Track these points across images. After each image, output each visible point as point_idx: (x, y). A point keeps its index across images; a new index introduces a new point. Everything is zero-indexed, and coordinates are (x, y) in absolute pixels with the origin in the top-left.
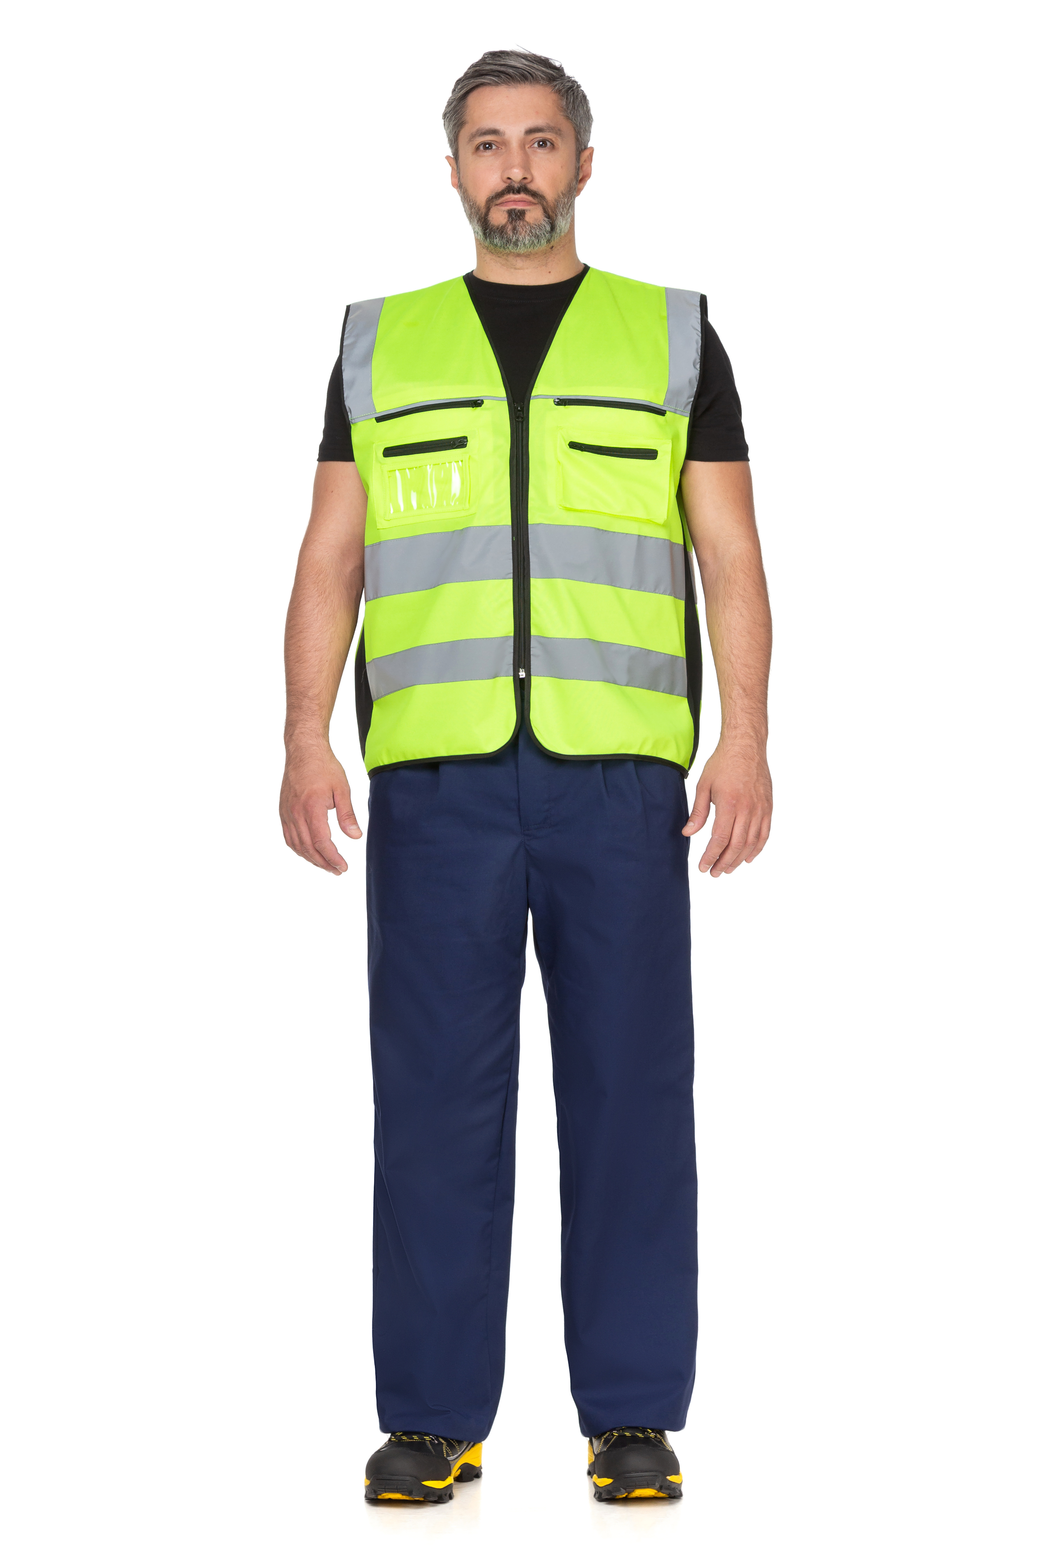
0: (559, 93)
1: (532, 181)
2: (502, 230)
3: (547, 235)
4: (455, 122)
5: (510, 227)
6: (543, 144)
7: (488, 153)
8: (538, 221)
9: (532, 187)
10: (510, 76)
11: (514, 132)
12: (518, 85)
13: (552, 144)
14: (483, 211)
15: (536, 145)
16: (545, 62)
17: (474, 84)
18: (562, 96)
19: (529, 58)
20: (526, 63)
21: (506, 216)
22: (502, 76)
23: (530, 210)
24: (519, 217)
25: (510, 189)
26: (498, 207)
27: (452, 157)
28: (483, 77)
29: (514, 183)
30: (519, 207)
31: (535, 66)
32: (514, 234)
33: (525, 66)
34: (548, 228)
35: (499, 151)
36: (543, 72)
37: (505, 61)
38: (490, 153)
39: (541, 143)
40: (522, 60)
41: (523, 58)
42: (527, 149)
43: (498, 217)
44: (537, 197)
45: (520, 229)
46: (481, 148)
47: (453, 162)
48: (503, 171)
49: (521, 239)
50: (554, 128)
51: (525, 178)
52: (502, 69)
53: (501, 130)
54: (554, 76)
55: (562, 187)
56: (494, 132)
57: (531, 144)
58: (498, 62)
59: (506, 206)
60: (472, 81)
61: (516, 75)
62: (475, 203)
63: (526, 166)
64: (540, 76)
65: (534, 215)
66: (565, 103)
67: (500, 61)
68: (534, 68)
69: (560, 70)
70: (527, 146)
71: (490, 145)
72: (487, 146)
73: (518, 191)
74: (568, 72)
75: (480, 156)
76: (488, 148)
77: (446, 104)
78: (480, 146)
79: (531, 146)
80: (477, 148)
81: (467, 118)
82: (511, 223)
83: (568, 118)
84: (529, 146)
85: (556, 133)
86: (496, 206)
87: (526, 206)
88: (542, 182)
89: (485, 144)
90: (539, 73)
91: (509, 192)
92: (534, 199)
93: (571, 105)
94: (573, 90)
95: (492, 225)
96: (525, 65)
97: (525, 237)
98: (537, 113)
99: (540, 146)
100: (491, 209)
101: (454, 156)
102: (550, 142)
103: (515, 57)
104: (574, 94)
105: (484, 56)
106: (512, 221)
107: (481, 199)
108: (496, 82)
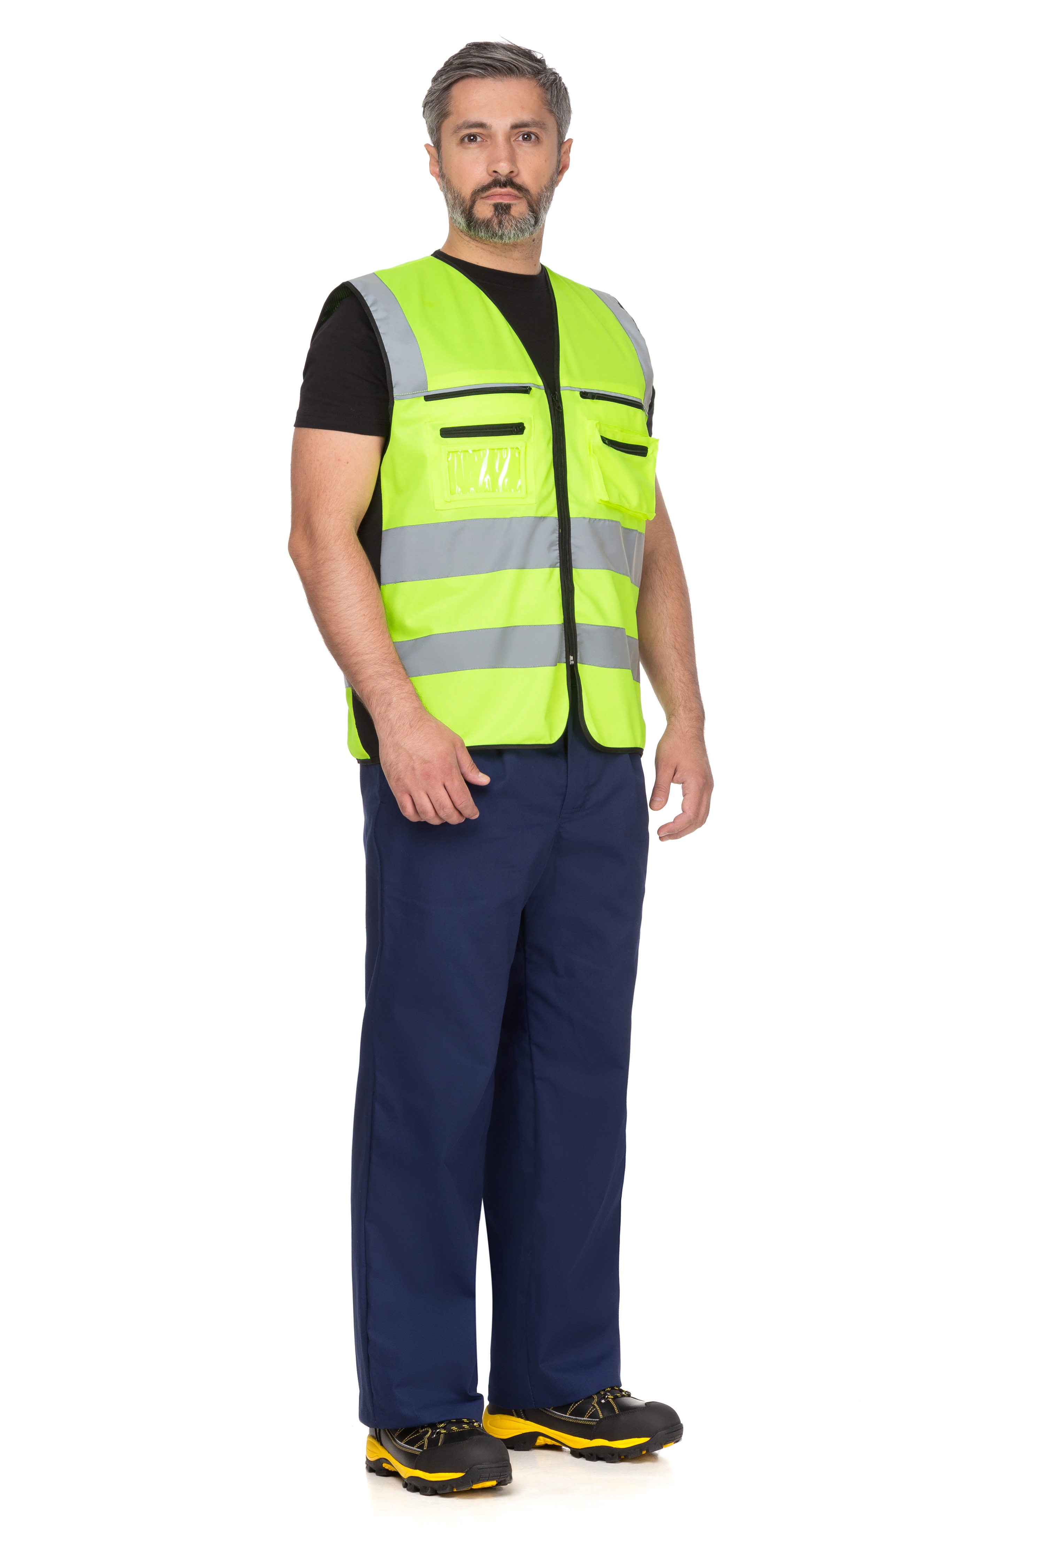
0: (544, 87)
1: (517, 175)
2: (487, 224)
3: (531, 228)
4: (438, 112)
5: (496, 221)
6: (527, 137)
7: (473, 145)
8: (523, 215)
9: (518, 181)
10: (496, 69)
11: (500, 125)
12: (504, 78)
13: (537, 137)
14: (468, 203)
15: (521, 138)
16: (528, 55)
17: (459, 76)
18: (547, 90)
19: (515, 51)
20: (514, 57)
21: (493, 209)
22: (489, 69)
23: (515, 204)
24: (505, 210)
25: (496, 183)
26: (484, 201)
27: (433, 145)
28: (469, 69)
29: (500, 176)
30: (506, 201)
31: (521, 59)
32: (500, 228)
33: (512, 60)
34: (533, 222)
35: (484, 143)
36: (529, 65)
37: (492, 54)
38: (476, 145)
39: (526, 136)
40: (509, 53)
41: (509, 51)
42: (513, 143)
43: (484, 210)
44: (522, 191)
45: (506, 224)
46: (466, 140)
47: (434, 151)
48: (489, 164)
49: (506, 232)
50: (539, 122)
51: (512, 172)
52: (488, 62)
53: (488, 124)
54: (538, 69)
55: (545, 181)
56: (481, 125)
57: (516, 137)
58: (485, 55)
59: (492, 200)
60: (457, 73)
61: (502, 67)
62: (459, 195)
63: (512, 159)
64: (527, 70)
65: (519, 209)
66: (549, 97)
67: (486, 54)
68: (521, 61)
69: (541, 62)
70: (512, 139)
71: (475, 137)
72: (472, 138)
73: (504, 185)
74: (549, 64)
75: (465, 148)
76: (473, 139)
77: (426, 93)
78: (465, 137)
79: (516, 139)
80: (462, 140)
81: (452, 108)
82: (497, 217)
83: (551, 112)
84: (514, 139)
85: (541, 128)
86: (482, 200)
87: (513, 200)
88: (526, 178)
89: (469, 136)
90: (526, 67)
91: (495, 186)
92: (519, 193)
93: (555, 100)
94: (556, 83)
95: (477, 218)
96: (512, 58)
97: (510, 232)
98: (522, 108)
99: (524, 139)
100: (477, 202)
101: (434, 145)
102: (535, 135)
103: (502, 50)
104: (557, 87)
105: (466, 46)
106: (498, 214)
107: (467, 191)
108: (483, 74)
